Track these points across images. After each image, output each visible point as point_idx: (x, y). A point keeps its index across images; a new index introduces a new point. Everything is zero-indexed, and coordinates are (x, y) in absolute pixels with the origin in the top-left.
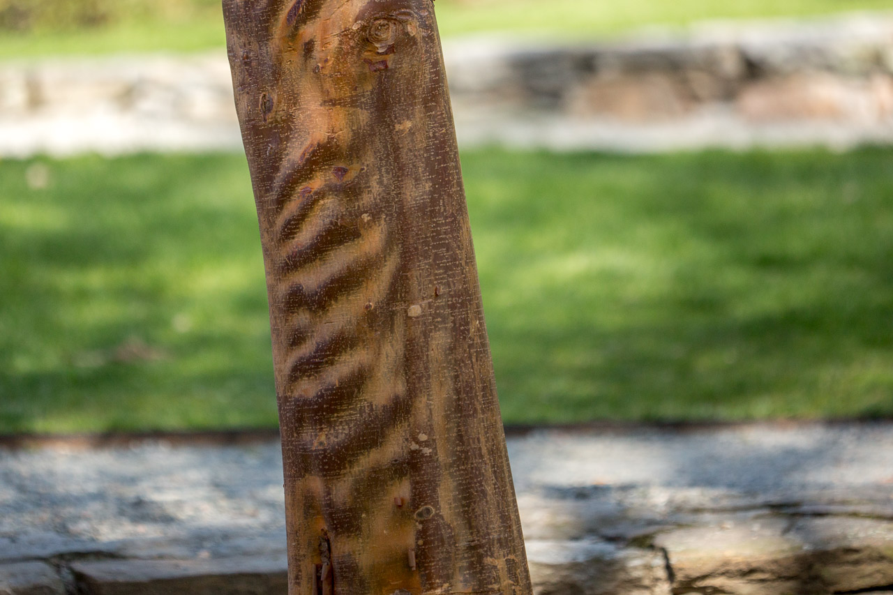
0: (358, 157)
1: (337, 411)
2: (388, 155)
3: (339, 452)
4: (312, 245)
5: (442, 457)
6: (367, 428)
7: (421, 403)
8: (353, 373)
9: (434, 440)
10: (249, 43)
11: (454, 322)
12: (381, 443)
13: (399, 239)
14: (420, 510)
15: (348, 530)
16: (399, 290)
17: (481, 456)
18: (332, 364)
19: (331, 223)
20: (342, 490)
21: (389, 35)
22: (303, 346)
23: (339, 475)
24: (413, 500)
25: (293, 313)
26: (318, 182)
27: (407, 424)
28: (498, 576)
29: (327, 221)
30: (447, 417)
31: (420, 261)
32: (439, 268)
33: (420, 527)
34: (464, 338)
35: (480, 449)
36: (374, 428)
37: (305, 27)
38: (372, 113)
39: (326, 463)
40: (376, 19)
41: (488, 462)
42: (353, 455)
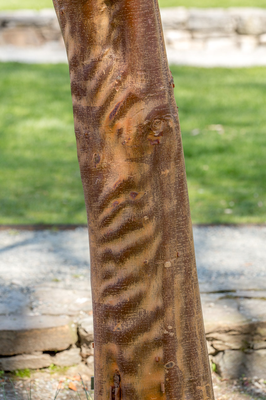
0: (143, 188)
1: (127, 313)
2: (157, 187)
3: (128, 333)
4: (118, 230)
5: (179, 337)
6: (142, 322)
7: (169, 311)
8: (136, 295)
9: (175, 329)
10: (89, 128)
11: (185, 269)
12: (149, 330)
13: (161, 229)
14: (168, 364)
15: (131, 372)
16: (160, 254)
17: (196, 336)
18: (126, 290)
19: (128, 220)
20: (128, 353)
21: (160, 127)
22: (111, 280)
23: (128, 345)
24: (165, 358)
25: (106, 263)
26: (122, 199)
27: (162, 321)
28: (202, 395)
29: (126, 219)
30: (181, 316)
31: (171, 240)
32: (179, 242)
33: (167, 372)
34: (190, 277)
35: (196, 332)
36: (146, 322)
37: (119, 121)
38: (151, 166)
39: (121, 339)
40: (155, 119)
41: (199, 338)
42: (135, 335)
